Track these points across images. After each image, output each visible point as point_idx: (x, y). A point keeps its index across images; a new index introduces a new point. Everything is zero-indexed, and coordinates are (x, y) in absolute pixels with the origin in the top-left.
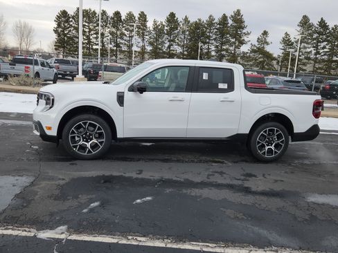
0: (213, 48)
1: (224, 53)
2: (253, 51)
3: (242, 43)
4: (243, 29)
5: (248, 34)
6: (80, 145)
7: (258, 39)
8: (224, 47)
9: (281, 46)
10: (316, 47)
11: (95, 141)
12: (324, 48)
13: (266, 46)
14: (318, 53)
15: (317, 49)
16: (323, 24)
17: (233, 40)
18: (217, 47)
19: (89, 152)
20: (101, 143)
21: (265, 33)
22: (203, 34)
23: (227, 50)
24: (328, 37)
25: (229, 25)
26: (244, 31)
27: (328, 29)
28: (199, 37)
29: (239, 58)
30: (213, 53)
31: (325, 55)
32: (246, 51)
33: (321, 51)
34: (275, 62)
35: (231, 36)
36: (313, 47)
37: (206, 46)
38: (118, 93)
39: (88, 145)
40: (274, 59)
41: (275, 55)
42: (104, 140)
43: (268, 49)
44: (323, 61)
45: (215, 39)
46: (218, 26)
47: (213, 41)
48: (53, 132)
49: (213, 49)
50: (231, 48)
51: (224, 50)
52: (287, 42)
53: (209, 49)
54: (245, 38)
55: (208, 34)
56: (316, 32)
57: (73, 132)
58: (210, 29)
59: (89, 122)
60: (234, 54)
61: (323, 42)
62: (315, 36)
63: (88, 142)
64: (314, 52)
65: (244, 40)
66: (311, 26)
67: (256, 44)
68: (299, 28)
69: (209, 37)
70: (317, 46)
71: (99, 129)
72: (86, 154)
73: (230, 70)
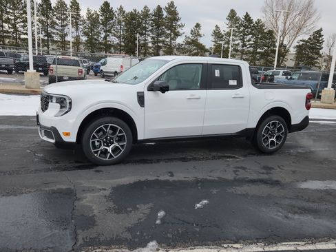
0: (149, 39)
1: (160, 44)
2: (188, 43)
3: (177, 35)
4: (177, 21)
5: (183, 26)
6: (101, 150)
7: (192, 31)
8: (161, 39)
9: (212, 38)
10: (243, 40)
11: (116, 144)
12: (249, 40)
13: (199, 38)
14: (244, 45)
15: (244, 41)
16: (247, 17)
17: (169, 32)
18: (153, 38)
19: (111, 156)
20: (122, 146)
21: (198, 26)
22: (140, 24)
23: (163, 42)
24: (252, 30)
25: (164, 17)
26: (178, 23)
27: (252, 23)
28: (136, 28)
29: (175, 50)
30: (150, 45)
31: (250, 47)
32: (181, 42)
33: (247, 43)
34: (207, 54)
35: (166, 27)
36: (241, 40)
37: (143, 37)
38: (138, 93)
39: (110, 149)
40: (207, 51)
41: (207, 47)
42: (125, 143)
43: (201, 41)
44: (249, 52)
45: (151, 30)
46: (154, 17)
47: (149, 33)
48: (72, 138)
49: (150, 40)
50: (167, 40)
51: (160, 41)
52: (217, 34)
53: (145, 40)
54: (179, 30)
55: (144, 25)
56: (242, 25)
57: (94, 137)
58: (146, 20)
59: (110, 125)
60: (170, 45)
61: (248, 35)
62: (242, 29)
63: (109, 146)
64: (241, 44)
65: (178, 32)
66: (238, 19)
67: (190, 36)
68: (228, 22)
69: (145, 28)
70: (244, 38)
71: (121, 132)
72: (107, 159)
73: (238, 66)
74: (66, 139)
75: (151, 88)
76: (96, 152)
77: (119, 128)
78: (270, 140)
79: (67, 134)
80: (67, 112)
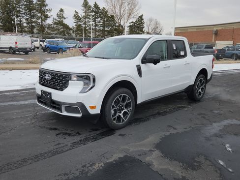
0: (24, 20)
1: (33, 24)
2: (55, 23)
3: (46, 17)
4: (45, 6)
5: (50, 10)
6: (117, 117)
7: (58, 14)
8: (34, 20)
9: (74, 20)
10: (95, 21)
11: (125, 110)
12: (99, 22)
13: (64, 20)
14: (96, 25)
15: (96, 23)
16: (96, 5)
17: (40, 15)
18: (27, 19)
19: (123, 120)
20: (129, 111)
21: (62, 10)
22: (14, 8)
23: (35, 22)
24: (101, 15)
25: (34, 3)
26: (47, 8)
27: (100, 10)
28: (11, 11)
29: (46, 28)
30: (25, 25)
31: (101, 26)
32: (51, 23)
33: (98, 24)
34: (71, 31)
35: (37, 11)
36: (93, 21)
37: (18, 19)
38: (137, 66)
39: (122, 115)
40: (71, 29)
41: (71, 27)
42: (131, 108)
43: (65, 22)
44: (101, 31)
45: (24, 13)
46: (25, 3)
47: (23, 15)
48: (97, 111)
49: (25, 21)
50: (40, 21)
51: (33, 22)
52: (76, 17)
53: (20, 21)
54: (47, 13)
55: (18, 9)
56: (93, 11)
57: (113, 107)
58: (19, 5)
59: (123, 95)
60: (42, 25)
61: (98, 18)
62: (93, 14)
63: (121, 113)
64: (94, 24)
65: (47, 15)
66: (90, 7)
67: (57, 18)
68: (83, 8)
69: (19, 11)
70: (95, 20)
71: (129, 99)
72: (121, 123)
73: (183, 41)
74: (92, 112)
75: (143, 62)
76: (114, 119)
77: (128, 96)
78: (199, 91)
79: (93, 108)
80: (91, 88)
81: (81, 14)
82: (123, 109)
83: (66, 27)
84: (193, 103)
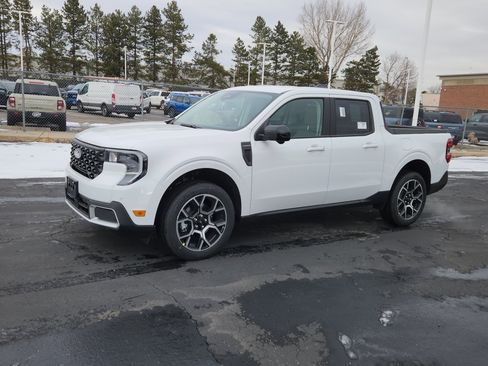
0: (141, 55)
1: (158, 63)
2: (198, 62)
3: (183, 50)
4: (183, 29)
5: (191, 37)
6: (191, 236)
7: (204, 45)
8: (159, 55)
9: (234, 56)
10: (275, 59)
11: (211, 225)
12: (284, 61)
13: (214, 55)
14: (277, 67)
15: (276, 62)
16: (280, 28)
17: (171, 45)
18: (147, 54)
19: (205, 245)
20: (220, 228)
21: (212, 38)
22: (126, 33)
23: (162, 59)
24: (287, 46)
25: (163, 23)
26: (184, 33)
27: (287, 36)
28: (120, 39)
29: (181, 71)
30: (143, 63)
31: (286, 69)
32: (190, 61)
33: (282, 65)
34: (227, 78)
35: (166, 39)
36: (272, 59)
37: (132, 52)
38: (243, 144)
39: (203, 234)
40: (227, 74)
41: (227, 69)
42: (225, 223)
43: (218, 59)
44: (285, 77)
45: (143, 42)
46: (147, 23)
47: (142, 46)
48: (148, 220)
49: (143, 57)
50: (169, 57)
51: (158, 59)
52: (240, 50)
53: (135, 56)
54: (185, 42)
55: (133, 34)
56: (272, 39)
57: (182, 216)
58: (136, 28)
59: (206, 195)
60: (173, 65)
61: (282, 53)
62: (273, 44)
63: (200, 229)
64: (273, 65)
65: (185, 46)
66: (267, 31)
67: (202, 52)
68: (253, 33)
69: (134, 39)
70: (276, 57)
71: (219, 205)
72: (200, 250)
73: (367, 101)
74: (138, 221)
75: (261, 135)
76: (184, 240)
77: (218, 200)
78: (406, 207)
79: (140, 214)
80: (138, 178)
81: (250, 44)
82: (207, 224)
83: (218, 69)
84: (387, 229)
